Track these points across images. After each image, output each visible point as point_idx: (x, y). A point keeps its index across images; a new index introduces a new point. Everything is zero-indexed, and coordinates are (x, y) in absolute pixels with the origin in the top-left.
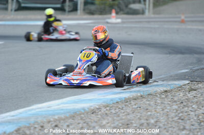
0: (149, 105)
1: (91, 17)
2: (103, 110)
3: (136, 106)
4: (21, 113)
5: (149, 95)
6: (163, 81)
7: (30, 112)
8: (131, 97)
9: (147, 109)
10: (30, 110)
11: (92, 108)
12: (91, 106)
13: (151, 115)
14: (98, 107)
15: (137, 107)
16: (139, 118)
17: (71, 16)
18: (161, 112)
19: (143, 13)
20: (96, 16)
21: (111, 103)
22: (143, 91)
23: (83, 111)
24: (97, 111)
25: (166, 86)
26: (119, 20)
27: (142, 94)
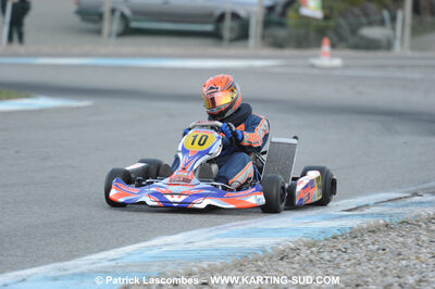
0: (404, 244)
1: (278, 52)
2: (305, 252)
3: (376, 247)
4: (129, 254)
5: (402, 223)
8: (365, 226)
9: (400, 254)
10: (149, 248)
11: (281, 247)
12: (279, 244)
13: (407, 266)
14: (292, 246)
15: (378, 249)
16: (382, 272)
17: (236, 49)
19: (389, 46)
20: (287, 52)
21: (322, 238)
22: (391, 216)
23: (261, 254)
24: (291, 255)
26: (337, 62)
27: (388, 220)
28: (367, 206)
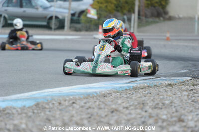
1: (78, 33)
2: (114, 95)
4: (34, 95)
6: (165, 77)
7: (43, 94)
8: (139, 86)
9: (158, 94)
11: (104, 92)
12: (102, 91)
13: (163, 98)
14: (108, 92)
15: (148, 93)
16: (152, 100)
17: (57, 32)
18: (174, 96)
20: (82, 33)
21: (121, 90)
23: (95, 94)
24: (108, 96)
25: (170, 80)
27: (148, 84)
28: (136, 81)
